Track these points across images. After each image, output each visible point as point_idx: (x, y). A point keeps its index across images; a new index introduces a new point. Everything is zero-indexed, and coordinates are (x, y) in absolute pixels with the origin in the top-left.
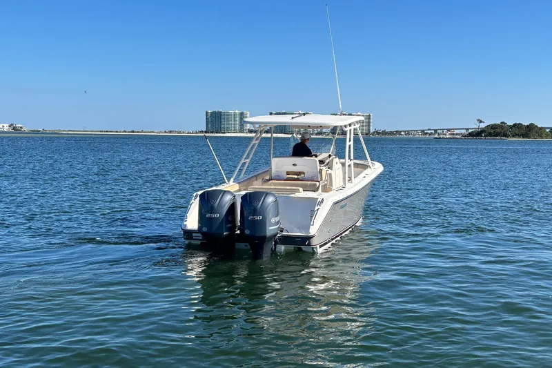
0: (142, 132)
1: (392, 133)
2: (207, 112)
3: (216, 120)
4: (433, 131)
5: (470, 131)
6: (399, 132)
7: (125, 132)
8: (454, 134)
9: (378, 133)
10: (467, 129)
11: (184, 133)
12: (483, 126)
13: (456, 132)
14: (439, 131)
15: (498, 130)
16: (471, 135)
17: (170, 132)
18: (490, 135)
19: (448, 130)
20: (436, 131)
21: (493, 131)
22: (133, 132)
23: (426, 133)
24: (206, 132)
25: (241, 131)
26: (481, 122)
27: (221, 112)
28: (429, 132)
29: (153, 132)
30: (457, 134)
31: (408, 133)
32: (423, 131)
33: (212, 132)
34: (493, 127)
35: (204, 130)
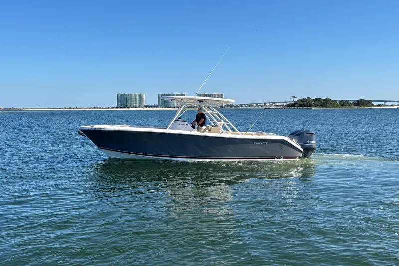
0: (76, 108)
1: (237, 106)
2: (117, 95)
3: (123, 100)
4: (263, 104)
5: (288, 103)
6: (241, 105)
7: (65, 108)
8: (277, 106)
9: (228, 106)
10: (286, 103)
11: (103, 108)
12: (296, 100)
13: (278, 104)
14: (267, 104)
15: (306, 103)
16: (288, 106)
17: (94, 108)
18: (301, 106)
19: (274, 103)
20: (265, 104)
21: (302, 103)
22: (70, 108)
23: (259, 106)
24: (117, 108)
25: (140, 106)
26: (295, 97)
27: (126, 95)
28: (261, 105)
29: (83, 108)
30: (279, 106)
31: (247, 105)
32: (257, 104)
33: (121, 108)
34: (303, 100)
35: (116, 106)
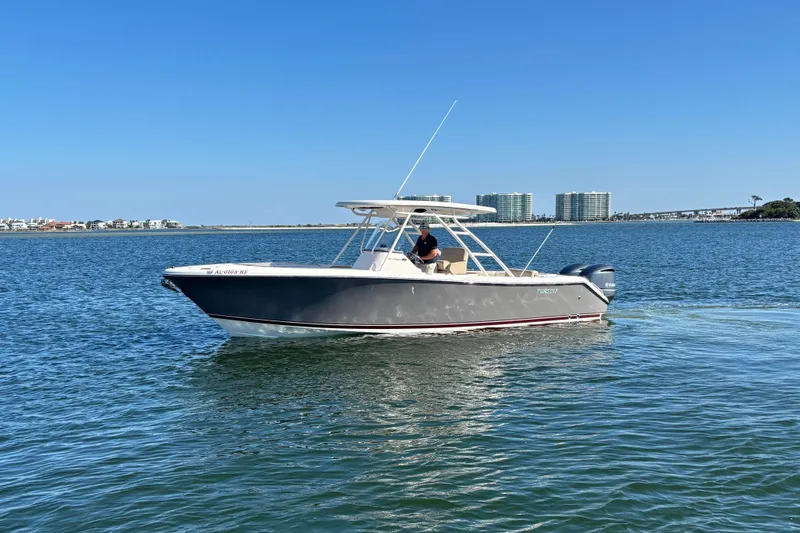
0: (320, 225)
1: (637, 217)
4: (693, 213)
5: (743, 211)
6: (647, 216)
7: (299, 226)
8: (720, 216)
9: (619, 217)
10: (739, 209)
12: (760, 204)
13: (724, 213)
14: (700, 213)
15: (780, 209)
16: (744, 216)
18: (770, 215)
19: (714, 211)
20: (696, 212)
21: (773, 210)
22: (309, 226)
23: (684, 216)
26: (757, 199)
28: (688, 214)
29: (333, 226)
30: (725, 216)
31: (659, 215)
32: (679, 213)
34: (774, 205)
